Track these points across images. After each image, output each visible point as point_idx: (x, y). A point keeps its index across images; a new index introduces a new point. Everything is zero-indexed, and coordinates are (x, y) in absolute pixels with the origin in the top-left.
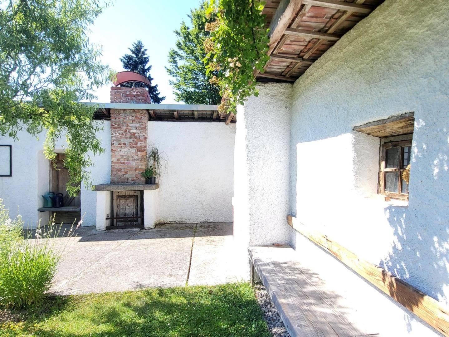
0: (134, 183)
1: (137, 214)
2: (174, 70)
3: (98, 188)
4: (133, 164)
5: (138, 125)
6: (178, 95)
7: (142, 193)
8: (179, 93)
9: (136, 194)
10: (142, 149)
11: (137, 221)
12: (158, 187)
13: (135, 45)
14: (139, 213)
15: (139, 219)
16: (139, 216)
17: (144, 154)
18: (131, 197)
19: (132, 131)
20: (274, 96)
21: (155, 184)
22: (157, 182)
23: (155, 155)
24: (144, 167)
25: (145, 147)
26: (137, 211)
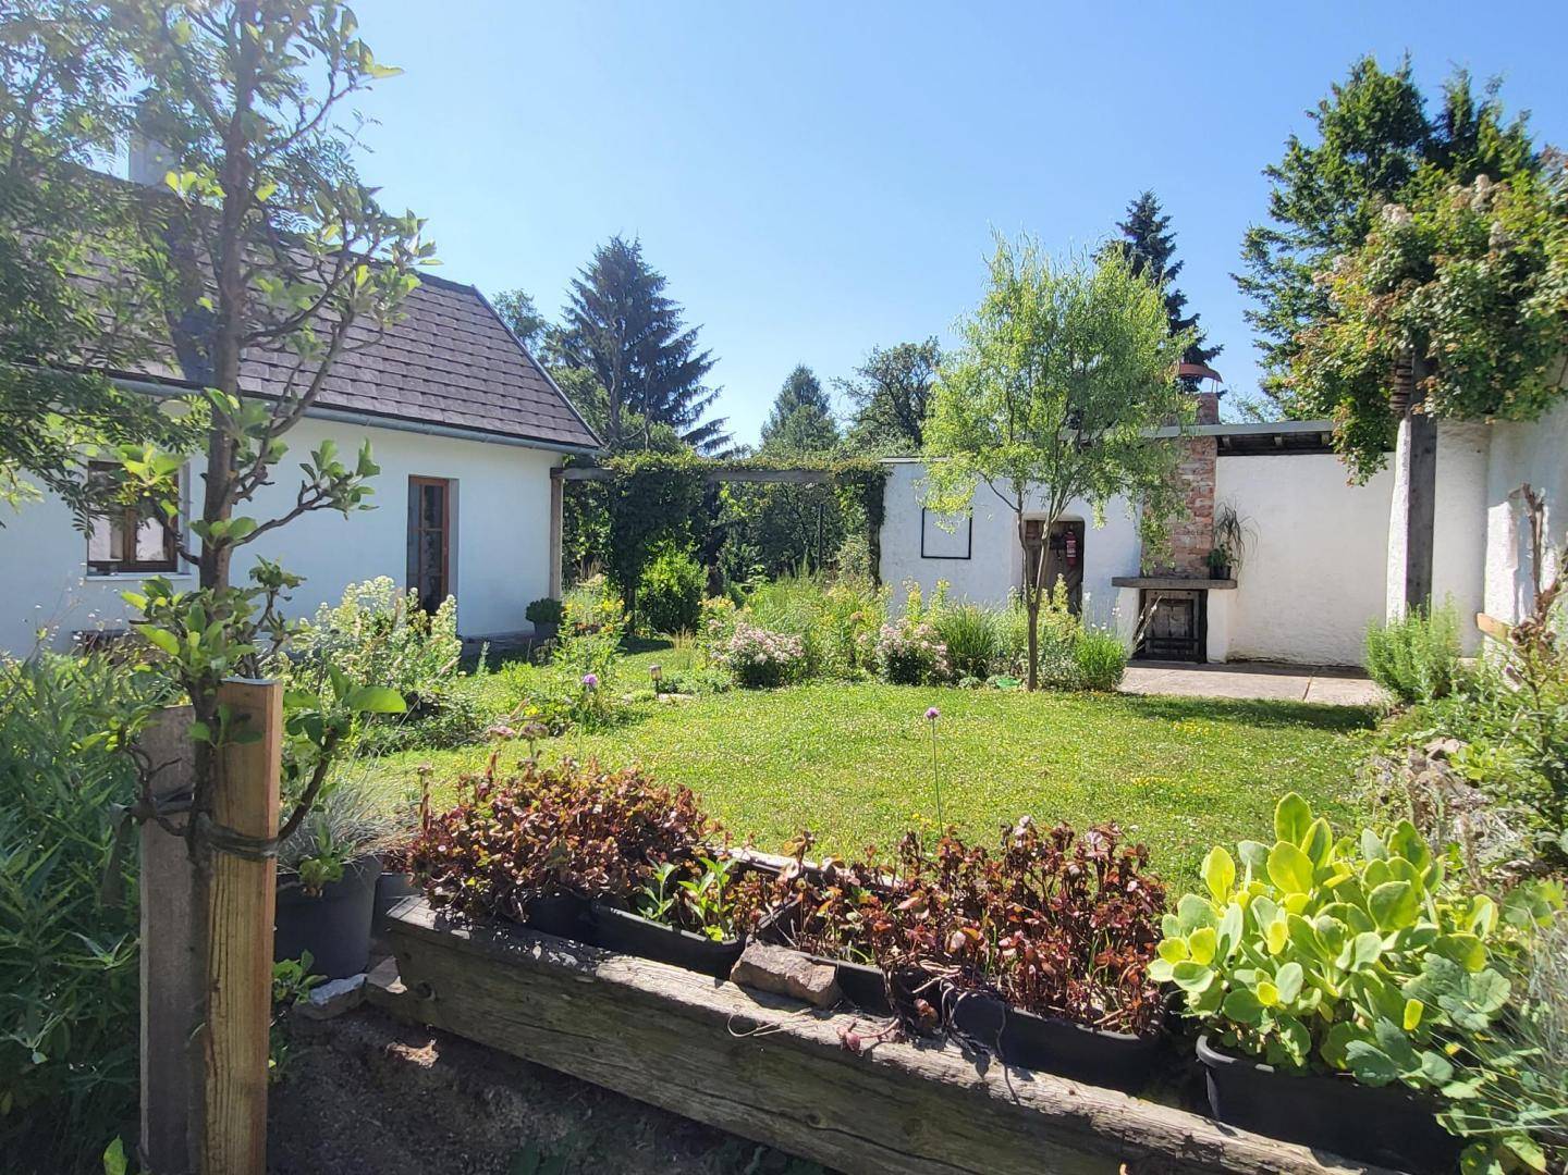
0: (1187, 577)
1: (1192, 635)
2: (1258, 280)
3: (1119, 582)
4: (1187, 540)
5: (1197, 465)
6: (1270, 349)
7: (1203, 594)
8: (1272, 345)
9: (1190, 597)
10: (1207, 512)
11: (1192, 648)
12: (1236, 587)
13: (1135, 210)
14: (1196, 632)
15: (1196, 644)
16: (1196, 637)
17: (1208, 520)
18: (1179, 602)
19: (1184, 477)
20: (1459, 435)
21: (1228, 578)
22: (1232, 576)
23: (1230, 524)
24: (1207, 546)
25: (1211, 507)
26: (1191, 628)
